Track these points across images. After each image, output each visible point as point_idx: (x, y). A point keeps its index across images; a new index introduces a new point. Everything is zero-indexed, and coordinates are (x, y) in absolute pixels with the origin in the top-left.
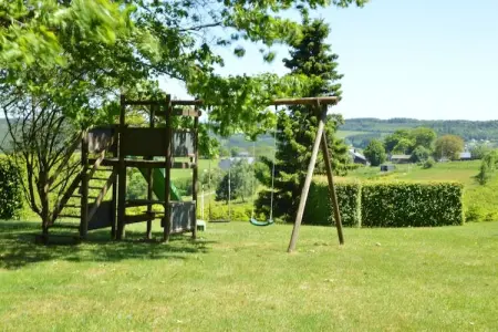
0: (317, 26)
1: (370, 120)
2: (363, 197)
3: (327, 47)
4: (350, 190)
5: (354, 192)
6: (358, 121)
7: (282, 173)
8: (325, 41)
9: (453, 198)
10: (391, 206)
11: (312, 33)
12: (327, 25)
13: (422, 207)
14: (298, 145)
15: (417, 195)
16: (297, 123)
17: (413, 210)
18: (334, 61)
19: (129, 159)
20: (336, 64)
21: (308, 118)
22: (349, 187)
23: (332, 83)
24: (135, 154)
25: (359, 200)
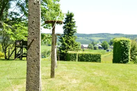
0: (71, 14)
1: (107, 34)
2: (78, 56)
3: (74, 19)
4: (75, 55)
5: (76, 55)
6: (103, 34)
7: (61, 50)
8: (73, 18)
9: (99, 57)
10: (85, 59)
11: (70, 16)
12: (73, 14)
13: (92, 59)
14: (66, 43)
15: (91, 56)
16: (65, 38)
17: (90, 60)
18: (75, 23)
19: (24, 46)
20: (75, 24)
21: (68, 37)
22: (75, 54)
23: (74, 28)
24: (25, 45)
25: (77, 57)
